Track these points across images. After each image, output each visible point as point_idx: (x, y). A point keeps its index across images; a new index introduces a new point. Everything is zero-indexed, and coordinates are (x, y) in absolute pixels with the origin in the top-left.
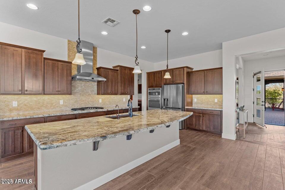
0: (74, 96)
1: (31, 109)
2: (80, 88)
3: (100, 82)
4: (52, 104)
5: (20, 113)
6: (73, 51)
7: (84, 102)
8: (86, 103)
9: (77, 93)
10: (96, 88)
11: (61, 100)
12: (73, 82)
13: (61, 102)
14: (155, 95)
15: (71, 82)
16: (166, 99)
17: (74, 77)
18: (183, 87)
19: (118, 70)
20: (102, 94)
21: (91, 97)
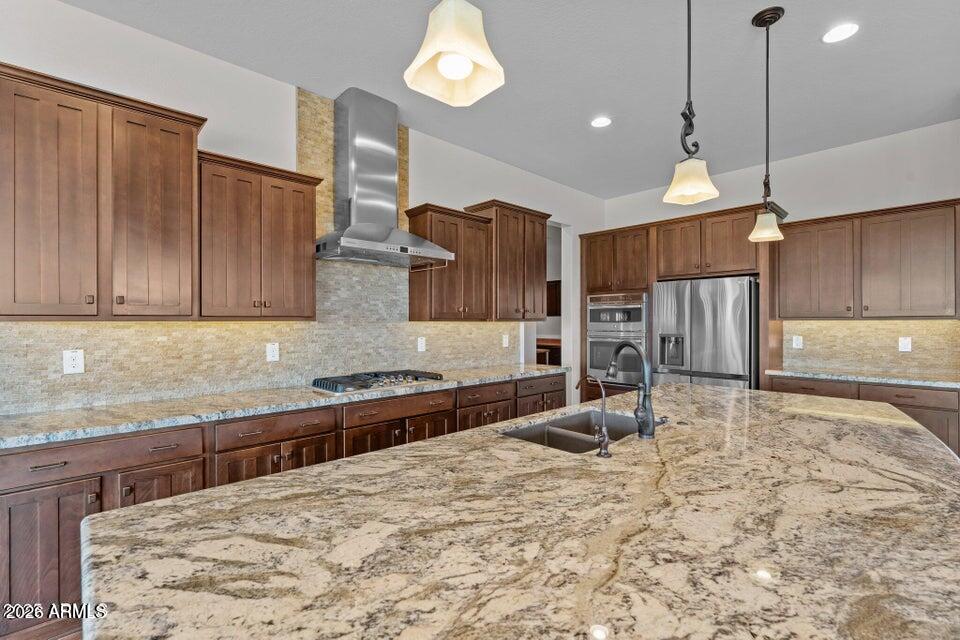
0: (322, 326)
1: (143, 383)
2: (343, 293)
3: (425, 266)
4: (234, 359)
5: (96, 404)
6: (316, 136)
7: (360, 351)
8: (369, 354)
9: (334, 312)
10: (407, 294)
11: (268, 341)
12: (319, 263)
13: (272, 352)
14: (613, 320)
15: (314, 265)
16: (673, 339)
17: (325, 244)
18: (755, 289)
19: (489, 221)
20: (431, 319)
21: (385, 331)
